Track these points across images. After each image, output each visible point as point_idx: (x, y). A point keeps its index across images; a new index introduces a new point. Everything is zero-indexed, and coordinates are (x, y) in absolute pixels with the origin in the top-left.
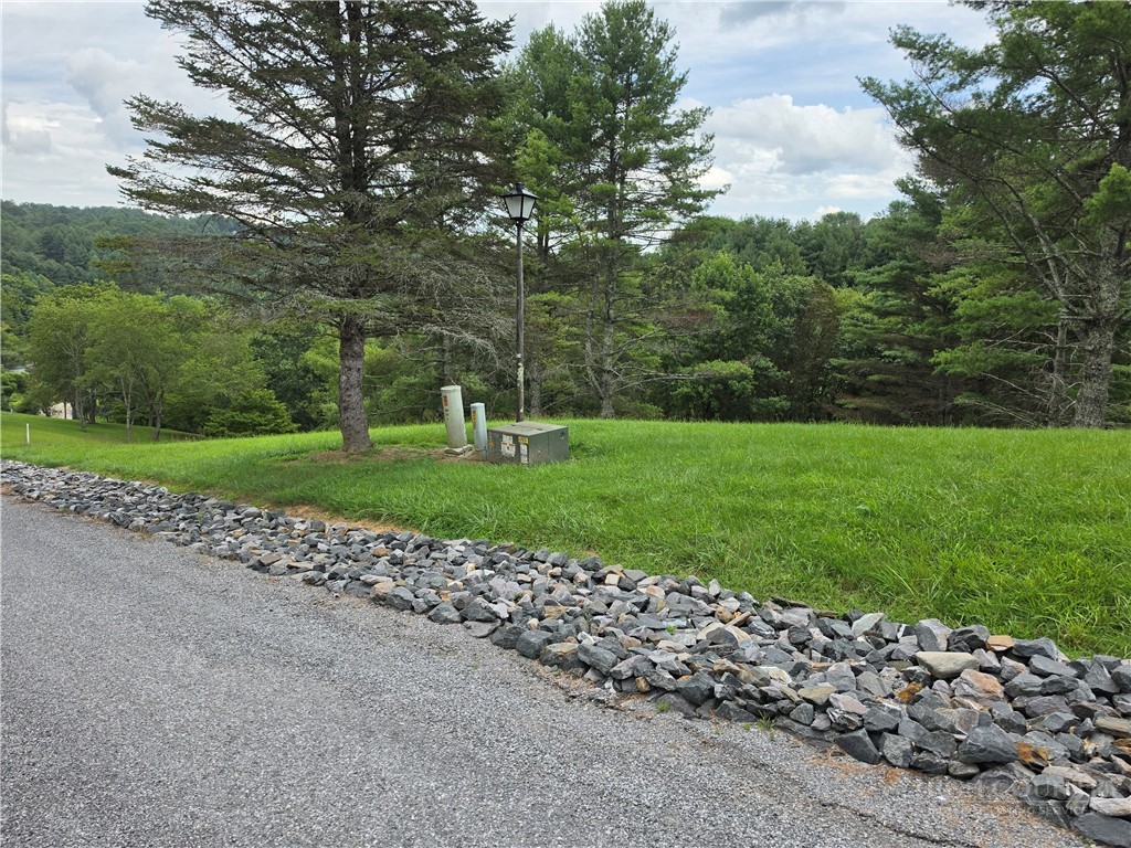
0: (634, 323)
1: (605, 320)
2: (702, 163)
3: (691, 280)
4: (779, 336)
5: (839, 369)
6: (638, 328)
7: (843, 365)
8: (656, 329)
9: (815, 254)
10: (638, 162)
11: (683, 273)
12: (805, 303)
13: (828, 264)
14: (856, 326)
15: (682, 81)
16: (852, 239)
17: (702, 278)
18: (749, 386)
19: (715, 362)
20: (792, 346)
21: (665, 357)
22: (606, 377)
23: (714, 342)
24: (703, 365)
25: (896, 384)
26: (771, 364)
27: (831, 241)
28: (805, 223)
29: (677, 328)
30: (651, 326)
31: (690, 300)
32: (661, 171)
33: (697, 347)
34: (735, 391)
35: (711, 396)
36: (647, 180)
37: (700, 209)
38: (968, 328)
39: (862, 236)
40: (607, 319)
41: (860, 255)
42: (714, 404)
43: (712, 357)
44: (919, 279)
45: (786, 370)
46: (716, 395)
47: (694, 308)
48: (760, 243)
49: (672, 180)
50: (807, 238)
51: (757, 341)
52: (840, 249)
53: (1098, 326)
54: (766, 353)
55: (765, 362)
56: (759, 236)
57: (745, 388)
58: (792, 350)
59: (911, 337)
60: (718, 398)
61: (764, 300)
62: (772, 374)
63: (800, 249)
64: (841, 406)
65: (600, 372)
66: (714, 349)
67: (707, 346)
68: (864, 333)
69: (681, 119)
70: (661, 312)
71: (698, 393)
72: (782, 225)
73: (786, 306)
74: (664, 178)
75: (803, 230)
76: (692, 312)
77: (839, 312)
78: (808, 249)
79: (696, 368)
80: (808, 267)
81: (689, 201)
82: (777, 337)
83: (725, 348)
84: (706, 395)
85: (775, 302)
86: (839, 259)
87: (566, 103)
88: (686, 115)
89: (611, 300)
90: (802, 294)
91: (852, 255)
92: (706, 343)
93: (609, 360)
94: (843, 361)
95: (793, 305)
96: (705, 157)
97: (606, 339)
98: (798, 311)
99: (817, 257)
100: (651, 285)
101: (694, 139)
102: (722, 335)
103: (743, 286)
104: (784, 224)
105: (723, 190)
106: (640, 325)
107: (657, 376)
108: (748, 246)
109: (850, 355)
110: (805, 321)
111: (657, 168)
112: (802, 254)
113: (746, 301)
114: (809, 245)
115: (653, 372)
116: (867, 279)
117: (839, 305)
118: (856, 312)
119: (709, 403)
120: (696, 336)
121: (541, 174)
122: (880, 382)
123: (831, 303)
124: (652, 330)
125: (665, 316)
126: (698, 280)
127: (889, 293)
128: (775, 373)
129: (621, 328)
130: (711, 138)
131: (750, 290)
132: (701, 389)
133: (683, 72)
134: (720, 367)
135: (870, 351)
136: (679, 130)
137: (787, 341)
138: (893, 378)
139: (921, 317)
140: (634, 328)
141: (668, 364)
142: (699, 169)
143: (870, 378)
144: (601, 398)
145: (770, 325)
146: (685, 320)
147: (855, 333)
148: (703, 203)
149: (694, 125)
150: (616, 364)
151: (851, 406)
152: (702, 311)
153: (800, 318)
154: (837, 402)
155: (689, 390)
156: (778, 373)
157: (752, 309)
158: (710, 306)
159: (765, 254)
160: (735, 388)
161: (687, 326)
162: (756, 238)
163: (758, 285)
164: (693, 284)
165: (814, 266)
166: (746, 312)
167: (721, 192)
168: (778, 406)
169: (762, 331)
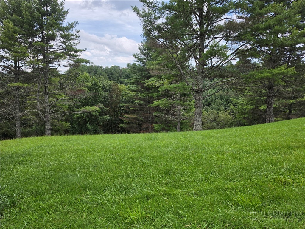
0: (57, 95)
1: (44, 93)
2: (77, 41)
3: (76, 81)
4: (105, 98)
5: (123, 107)
6: (58, 96)
7: (124, 106)
8: (65, 96)
9: (110, 76)
10: (53, 38)
11: (73, 79)
12: (111, 88)
13: (114, 78)
14: (126, 94)
15: (67, 12)
16: (120, 72)
17: (80, 80)
18: (98, 113)
19: (87, 107)
20: (109, 101)
21: (69, 106)
22: (46, 114)
23: (85, 100)
24: (83, 108)
25: (137, 110)
26: (104, 106)
27: (114, 72)
28: (107, 67)
29: (73, 96)
30: (63, 95)
31: (77, 86)
32: (62, 42)
33: (80, 102)
34: (93, 115)
35: (86, 117)
36: (57, 44)
37: (77, 56)
38: (155, 94)
39: (122, 71)
40: (45, 93)
41: (122, 76)
42: (87, 119)
43: (86, 105)
44: (142, 81)
45: (108, 108)
46: (87, 117)
47: (78, 89)
48: (95, 72)
49: (66, 45)
50: (108, 71)
51: (99, 99)
52: (117, 75)
53: (199, 93)
54: (102, 103)
55: (102, 106)
56: (95, 70)
57: (96, 114)
58: (109, 102)
59: (140, 97)
60: (88, 117)
61: (100, 87)
62: (104, 109)
63: (107, 74)
64: (124, 117)
65: (44, 112)
66: (86, 102)
67: (83, 101)
68: (129, 96)
69: (67, 25)
70: (66, 91)
71: (82, 116)
72: (101, 67)
73: (106, 89)
74: (63, 45)
75: (107, 69)
76: (78, 91)
77: (120, 91)
78: (109, 74)
79: (81, 109)
80: (109, 79)
81: (73, 53)
82: (104, 98)
83: (89, 102)
84: (84, 117)
85: (103, 88)
86: (117, 77)
87: (21, 12)
88: (69, 24)
89: (46, 86)
90: (110, 86)
91: (120, 76)
92: (83, 100)
93: (47, 108)
94: (124, 104)
95: (108, 89)
96: (78, 38)
97: (46, 100)
98: (109, 90)
99: (111, 76)
100: (63, 82)
101: (73, 31)
102: (88, 98)
103: (93, 83)
104: (102, 67)
105: (85, 50)
106: (59, 95)
107: (66, 113)
108: (92, 73)
109: (125, 103)
110: (111, 93)
111: (60, 41)
112: (107, 75)
113: (94, 88)
114: (109, 73)
115: (65, 111)
116: (128, 81)
117: (120, 89)
118: (125, 91)
119: (86, 119)
120: (79, 98)
121: (11, 37)
122: (133, 110)
123: (118, 88)
124: (63, 96)
125: (68, 92)
126: (78, 81)
127: (134, 85)
128: (105, 109)
129: (52, 96)
130: (79, 32)
131: (95, 84)
132: (83, 115)
133: (67, 9)
134: (89, 108)
135: (130, 102)
136: (67, 29)
137: (107, 99)
138: (136, 109)
139: (142, 92)
140: (57, 96)
141: (70, 108)
142: (76, 43)
143: (131, 109)
144: (45, 122)
145: (102, 95)
146: (75, 93)
147: (126, 96)
148: (78, 54)
149: (73, 27)
150: (51, 109)
151: (127, 117)
152: (81, 90)
153: (110, 93)
154: (123, 116)
155: (79, 115)
156: (106, 109)
157: (96, 90)
158: (84, 88)
159: (97, 75)
160: (93, 114)
161: (76, 95)
162: (95, 71)
163: (97, 83)
164: (77, 82)
165: (111, 79)
166: (95, 91)
167: (84, 51)
168: (107, 118)
169: (100, 96)
